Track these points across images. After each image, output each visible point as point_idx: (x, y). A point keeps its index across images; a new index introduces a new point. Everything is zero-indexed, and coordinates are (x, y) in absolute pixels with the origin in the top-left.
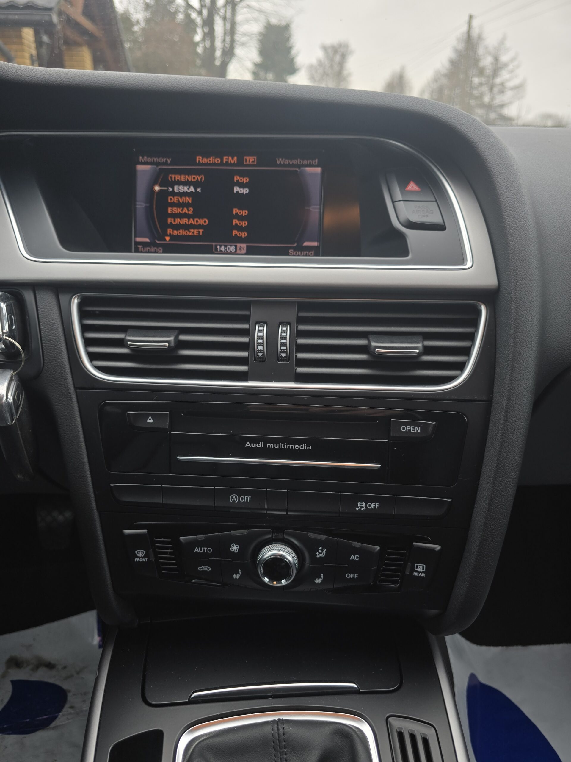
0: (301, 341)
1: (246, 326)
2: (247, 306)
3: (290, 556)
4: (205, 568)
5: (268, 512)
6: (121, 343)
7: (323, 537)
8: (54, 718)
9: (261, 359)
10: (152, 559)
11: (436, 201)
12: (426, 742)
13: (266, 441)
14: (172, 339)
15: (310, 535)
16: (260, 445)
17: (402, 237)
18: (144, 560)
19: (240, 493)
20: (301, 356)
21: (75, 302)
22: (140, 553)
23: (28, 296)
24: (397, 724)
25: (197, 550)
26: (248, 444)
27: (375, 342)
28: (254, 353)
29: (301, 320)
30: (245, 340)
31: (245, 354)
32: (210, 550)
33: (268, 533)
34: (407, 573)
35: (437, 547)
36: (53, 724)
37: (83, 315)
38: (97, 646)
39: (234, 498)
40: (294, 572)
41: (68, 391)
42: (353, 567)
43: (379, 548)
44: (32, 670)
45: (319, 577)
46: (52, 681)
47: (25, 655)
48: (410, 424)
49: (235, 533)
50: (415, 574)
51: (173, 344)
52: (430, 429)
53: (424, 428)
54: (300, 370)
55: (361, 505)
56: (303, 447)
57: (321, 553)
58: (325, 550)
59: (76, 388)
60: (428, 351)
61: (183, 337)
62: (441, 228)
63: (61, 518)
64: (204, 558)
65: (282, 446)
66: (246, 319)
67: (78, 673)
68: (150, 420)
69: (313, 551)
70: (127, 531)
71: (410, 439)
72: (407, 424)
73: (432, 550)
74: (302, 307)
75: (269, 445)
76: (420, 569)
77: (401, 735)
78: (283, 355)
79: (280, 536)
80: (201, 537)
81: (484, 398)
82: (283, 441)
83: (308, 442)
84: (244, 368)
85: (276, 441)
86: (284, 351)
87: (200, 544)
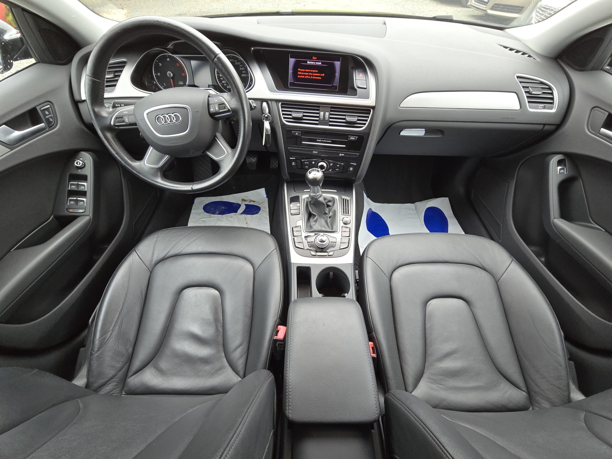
0: (331, 116)
1: (318, 112)
2: (319, 107)
3: (325, 165)
4: (307, 167)
5: (321, 155)
6: (290, 115)
7: (332, 161)
8: (258, 212)
9: (321, 120)
10: (296, 164)
11: (366, 80)
12: (348, 200)
13: (322, 140)
14: (302, 115)
15: (329, 161)
16: (320, 140)
17: (356, 90)
18: (294, 165)
19: (315, 151)
20: (331, 120)
21: (280, 104)
22: (293, 163)
23: (270, 102)
24: (343, 197)
25: (305, 163)
26: (317, 140)
27: (347, 118)
28: (320, 118)
29: (331, 111)
30: (318, 115)
31: (318, 119)
32: (308, 163)
33: (320, 160)
34: (349, 169)
35: (355, 164)
36: (258, 214)
37: (282, 107)
38: (266, 197)
39: (314, 152)
40: (325, 168)
41: (279, 126)
42: (338, 168)
43: (343, 164)
44: (249, 202)
45: (330, 170)
46: (255, 205)
47: (246, 199)
48: (353, 137)
49: (313, 160)
50: (350, 170)
51: (302, 116)
52: (356, 138)
53: (355, 138)
54: (330, 123)
55: (340, 155)
56: (329, 141)
57: (331, 164)
58: (332, 164)
59: (281, 125)
60: (358, 120)
61: (304, 114)
62: (366, 89)
63: (253, 160)
64: (307, 165)
65: (324, 141)
66: (318, 110)
67: (262, 203)
68: (297, 134)
69: (330, 164)
70: (291, 158)
71: (352, 141)
72: (352, 137)
73: (354, 165)
74: (332, 108)
75: (322, 141)
76: (351, 169)
77: (343, 199)
78: (326, 120)
79: (323, 161)
80: (306, 160)
81: (368, 132)
82: (325, 140)
83: (330, 140)
84: (317, 122)
85: (324, 140)
86: (327, 119)
87: (306, 162)
